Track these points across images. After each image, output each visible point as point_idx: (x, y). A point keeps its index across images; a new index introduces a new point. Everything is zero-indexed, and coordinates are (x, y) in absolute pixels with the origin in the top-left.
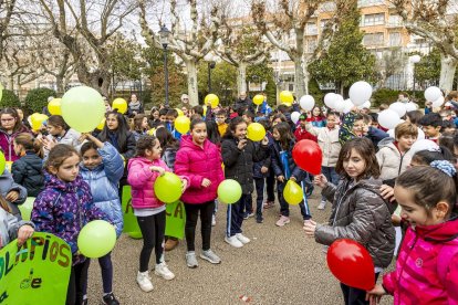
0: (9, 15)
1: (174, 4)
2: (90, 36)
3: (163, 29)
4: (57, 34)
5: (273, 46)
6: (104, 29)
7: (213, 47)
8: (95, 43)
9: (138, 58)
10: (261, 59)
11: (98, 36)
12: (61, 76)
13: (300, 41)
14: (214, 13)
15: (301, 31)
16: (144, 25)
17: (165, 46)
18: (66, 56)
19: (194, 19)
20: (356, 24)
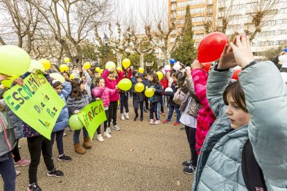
0: (34, 29)
1: (110, 25)
2: (72, 40)
3: (106, 37)
4: (57, 38)
5: (156, 46)
6: (79, 37)
7: (128, 45)
8: (75, 43)
9: (96, 51)
10: (150, 52)
11: (77, 40)
12: (60, 58)
13: (166, 43)
14: (129, 30)
15: (166, 39)
16: (97, 35)
17: (106, 44)
18: (62, 50)
19: (119, 32)
20: (192, 37)
